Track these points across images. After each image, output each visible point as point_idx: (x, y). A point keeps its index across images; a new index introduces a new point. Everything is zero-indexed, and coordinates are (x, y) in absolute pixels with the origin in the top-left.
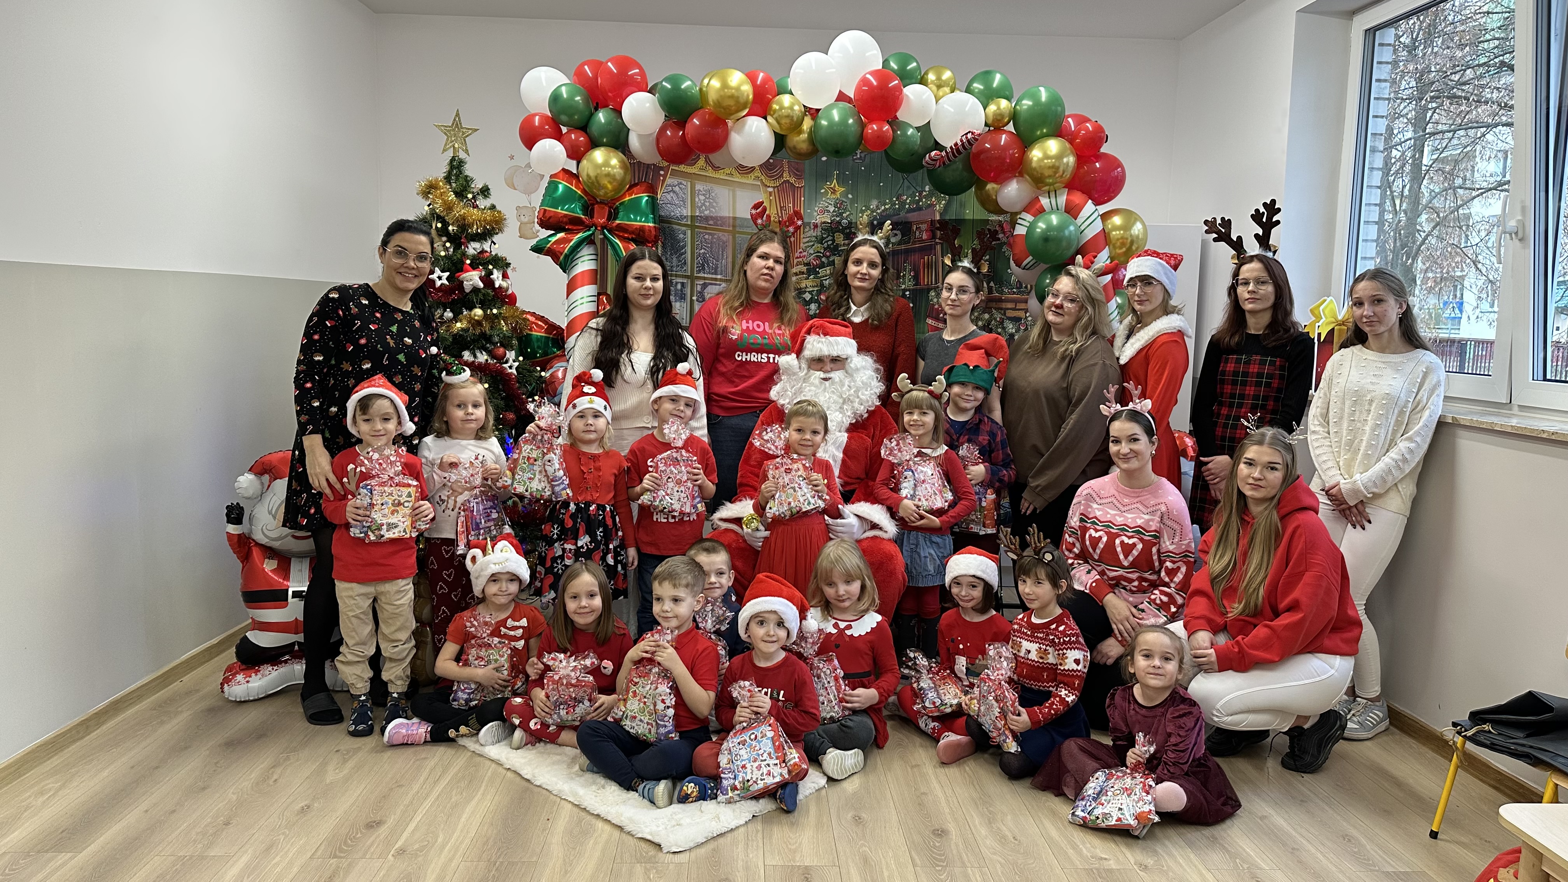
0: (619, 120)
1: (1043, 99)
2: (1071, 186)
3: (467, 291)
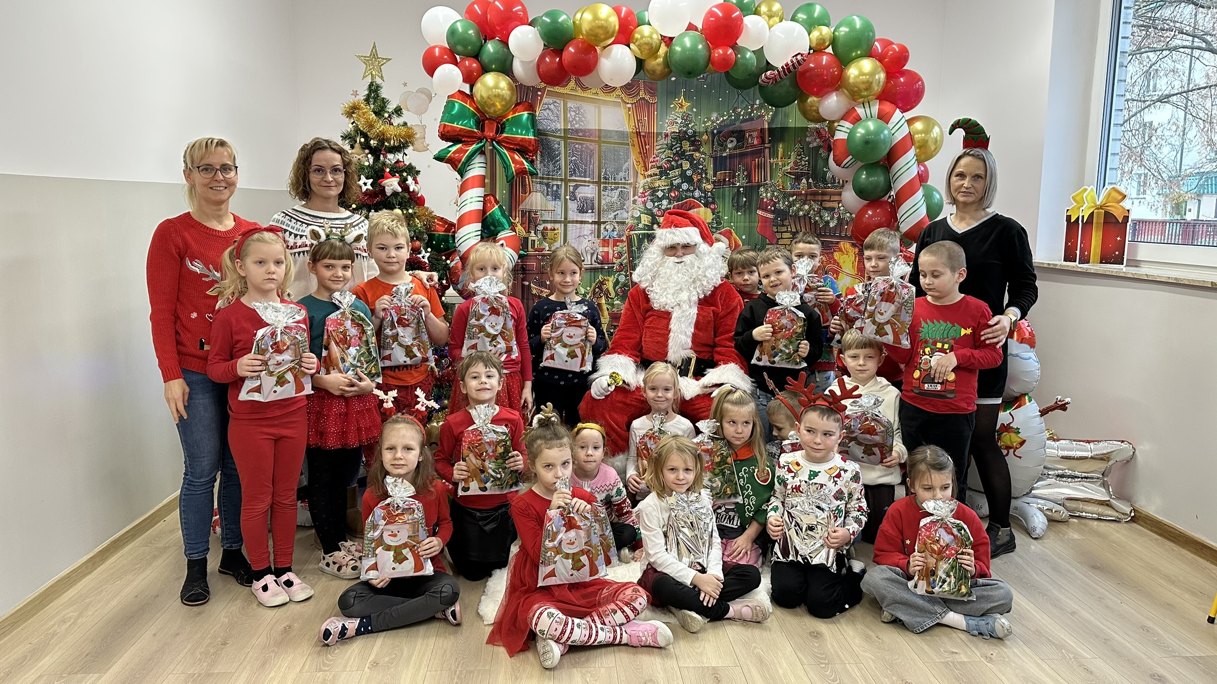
0: (506, 50)
2: (883, 97)
3: (388, 194)
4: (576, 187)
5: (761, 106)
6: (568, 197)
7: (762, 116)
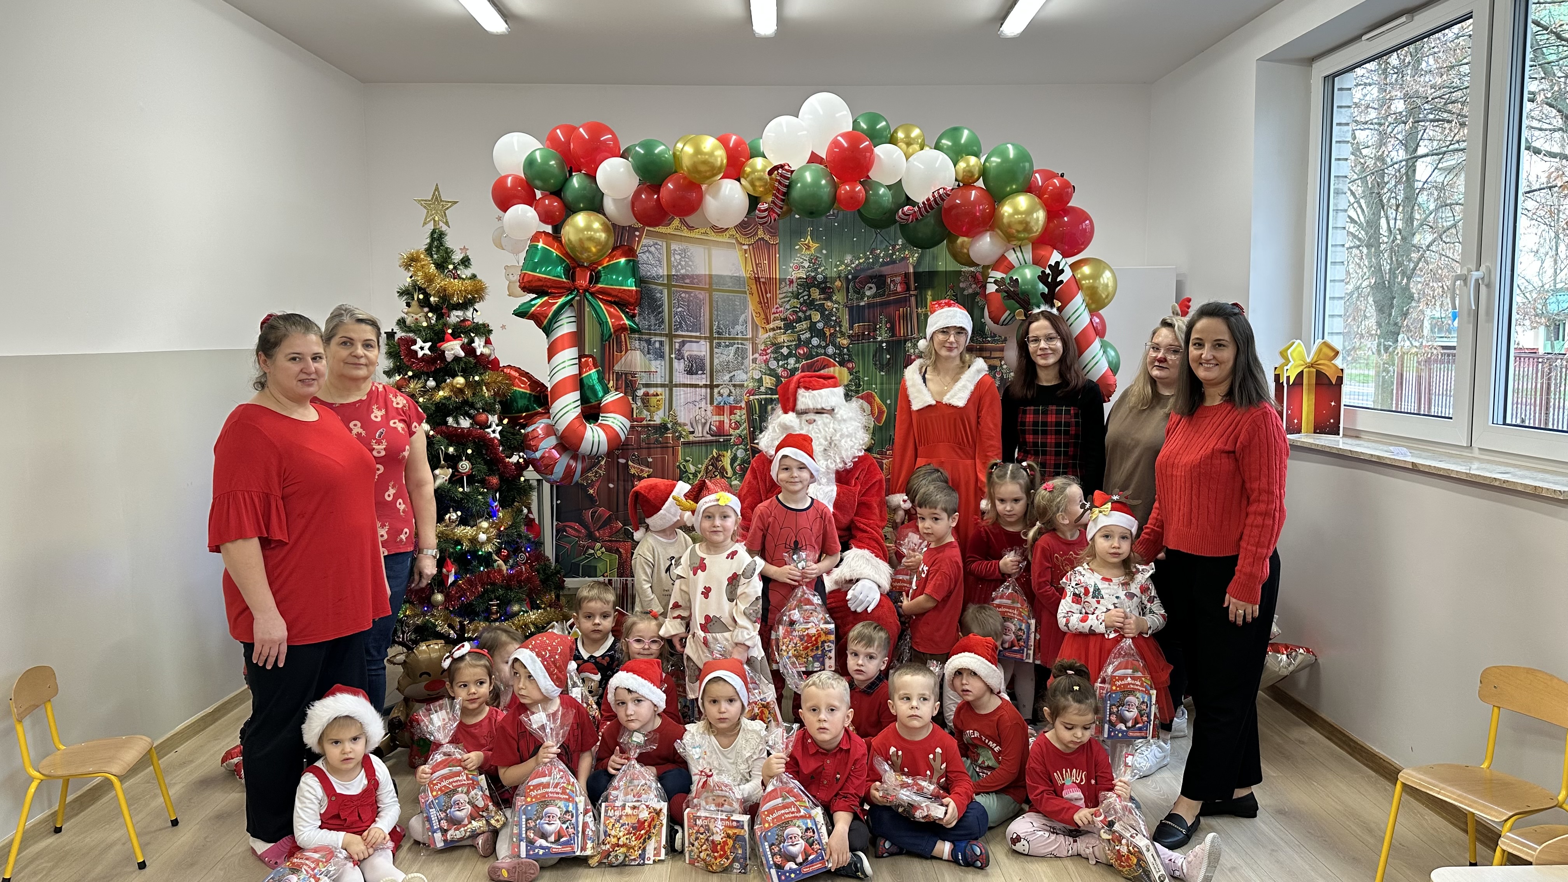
0: (594, 185)
1: (1011, 156)
2: (1040, 240)
3: (449, 360)
4: (683, 344)
5: (903, 248)
6: (673, 356)
7: (905, 259)
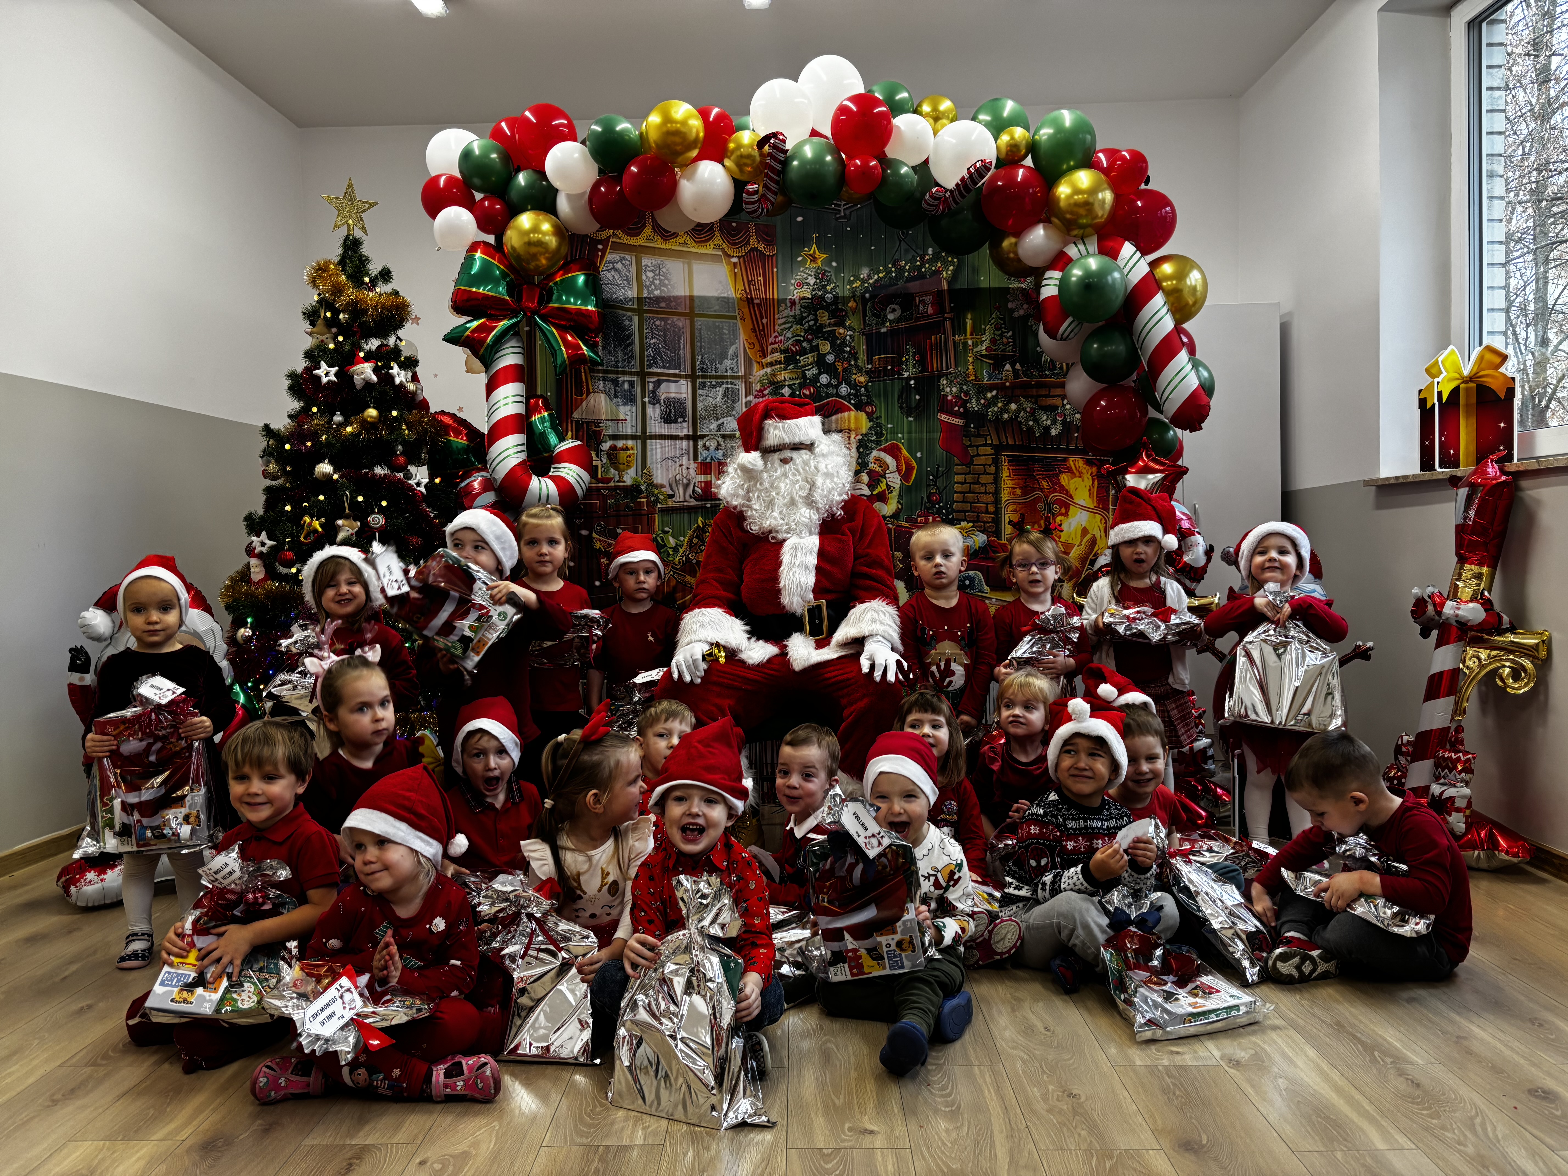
0: (543, 180)
1: (1067, 124)
3: (358, 387)
4: (658, 384)
5: (936, 257)
6: (646, 400)
7: (938, 272)
